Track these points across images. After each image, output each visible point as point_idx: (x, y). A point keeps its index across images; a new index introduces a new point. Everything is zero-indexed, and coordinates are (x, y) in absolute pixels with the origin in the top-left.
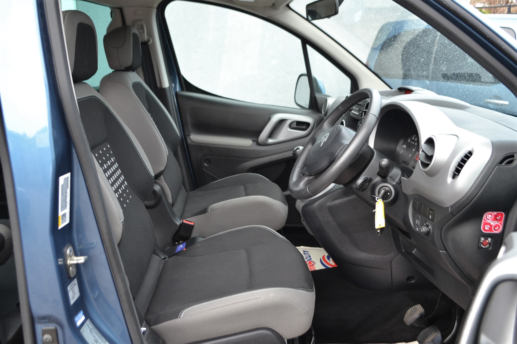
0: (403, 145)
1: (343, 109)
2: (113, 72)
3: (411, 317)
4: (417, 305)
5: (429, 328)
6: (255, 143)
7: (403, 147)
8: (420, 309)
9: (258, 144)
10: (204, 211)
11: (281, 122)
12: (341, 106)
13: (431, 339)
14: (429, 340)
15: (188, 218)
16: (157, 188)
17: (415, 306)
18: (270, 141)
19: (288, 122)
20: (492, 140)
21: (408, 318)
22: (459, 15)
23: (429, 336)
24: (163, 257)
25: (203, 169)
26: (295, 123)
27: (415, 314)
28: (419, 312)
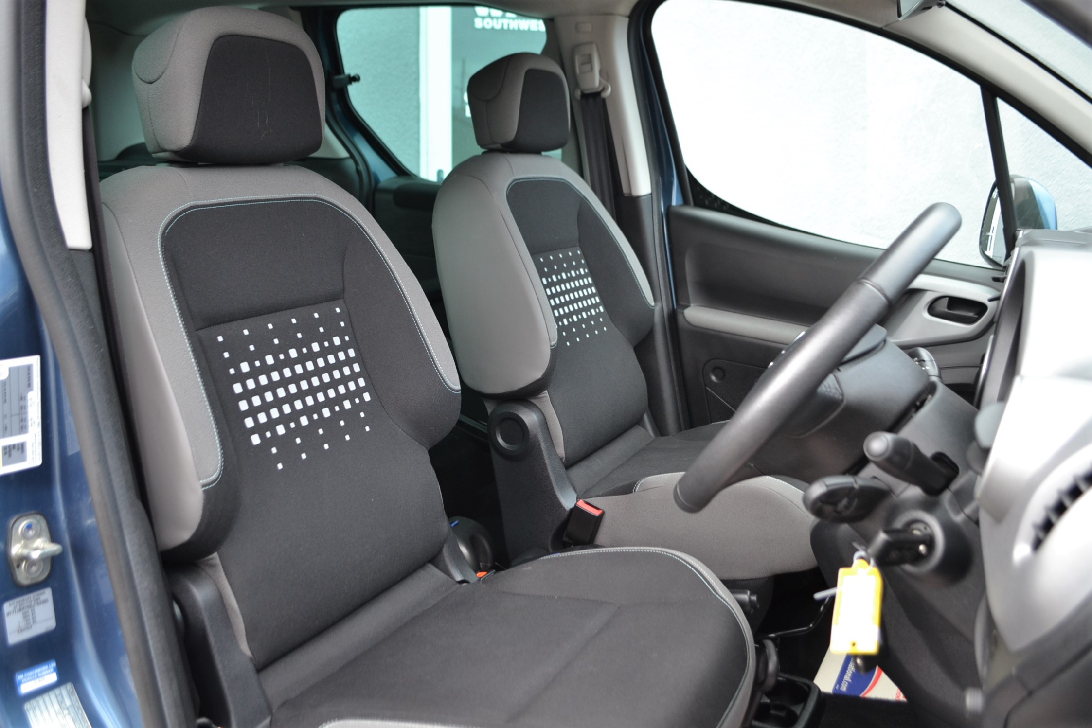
2: (483, 153)
10: (628, 489)
11: (911, 295)
15: (595, 497)
16: (530, 418)
24: (459, 578)
25: (707, 388)
26: (945, 302)
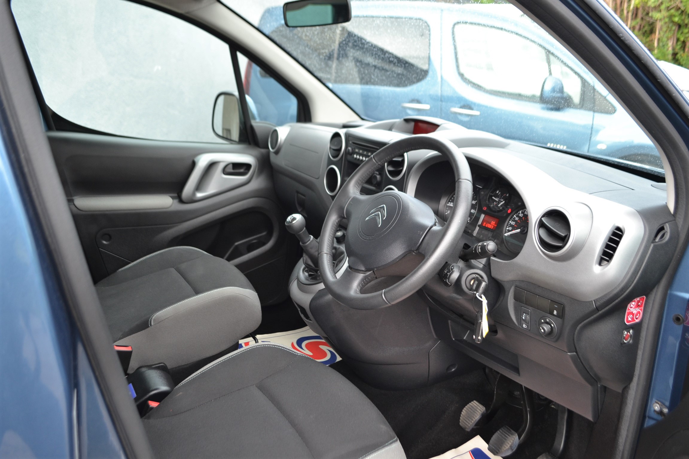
0: (448, 203)
1: (380, 163)
3: (470, 420)
4: (472, 402)
5: (500, 430)
6: (176, 201)
7: (449, 206)
8: (479, 408)
9: (181, 201)
10: (145, 325)
11: (212, 165)
12: (376, 159)
13: (509, 446)
14: (507, 448)
15: (119, 341)
17: (470, 404)
18: (199, 195)
19: (221, 166)
20: (639, 209)
21: (467, 422)
22: (633, 51)
23: (504, 442)
25: (100, 249)
26: (231, 166)
27: (476, 415)
28: (479, 411)
